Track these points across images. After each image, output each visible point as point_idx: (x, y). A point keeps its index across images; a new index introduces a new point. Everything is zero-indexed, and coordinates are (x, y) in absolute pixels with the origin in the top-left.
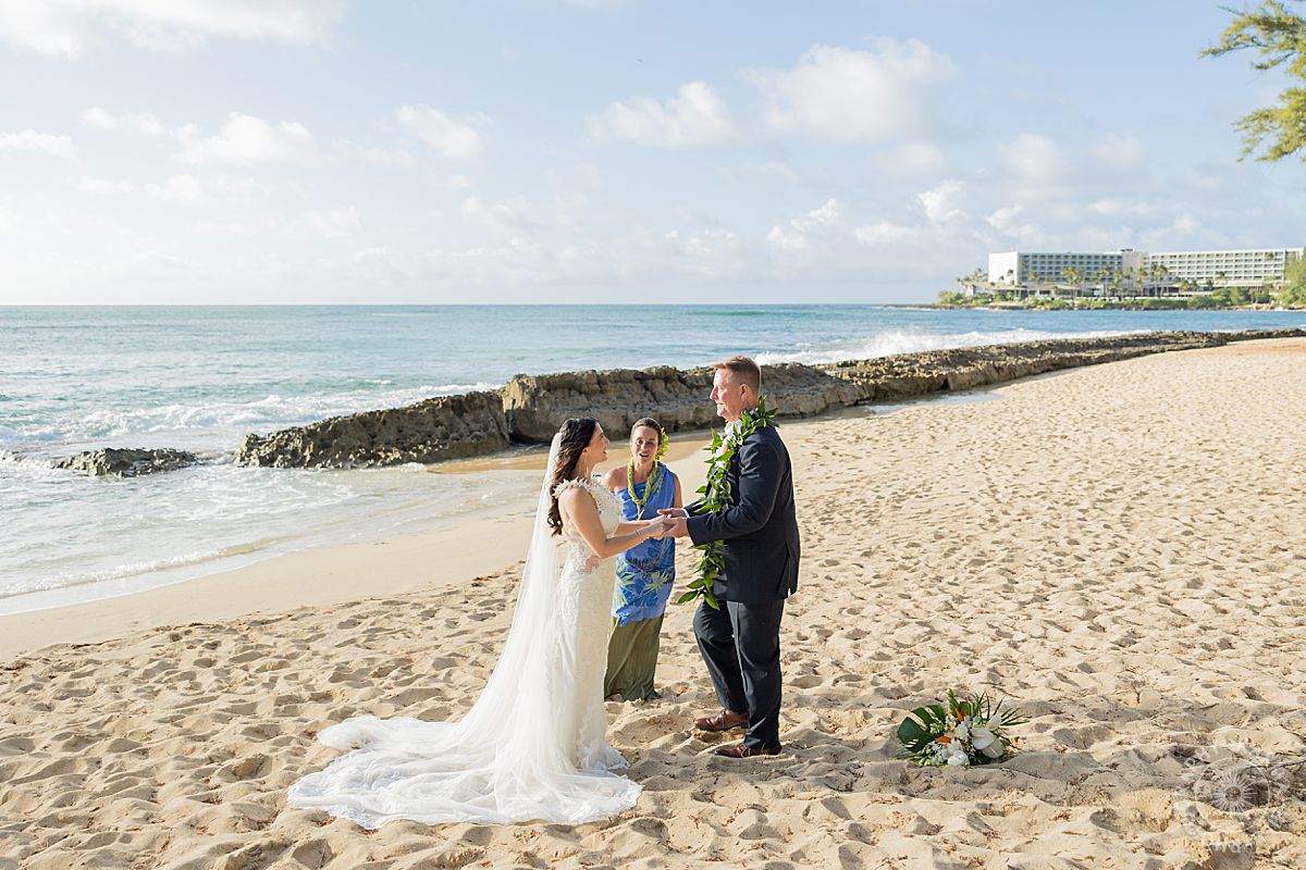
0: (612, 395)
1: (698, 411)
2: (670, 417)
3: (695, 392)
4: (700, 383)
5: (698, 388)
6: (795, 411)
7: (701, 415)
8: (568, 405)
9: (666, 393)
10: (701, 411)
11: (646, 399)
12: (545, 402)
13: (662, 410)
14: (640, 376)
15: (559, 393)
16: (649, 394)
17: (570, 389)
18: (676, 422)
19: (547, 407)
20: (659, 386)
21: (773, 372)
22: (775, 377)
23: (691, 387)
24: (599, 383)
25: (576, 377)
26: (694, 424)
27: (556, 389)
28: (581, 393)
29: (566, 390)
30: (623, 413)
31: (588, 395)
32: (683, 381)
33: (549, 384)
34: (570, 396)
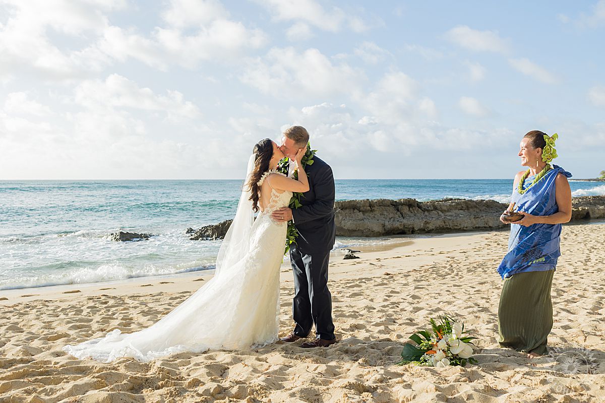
0: (377, 213)
1: (426, 223)
2: (409, 225)
3: (426, 213)
4: (430, 208)
5: (428, 211)
6: (486, 225)
7: (428, 225)
8: (352, 217)
9: (409, 213)
10: (428, 223)
11: (396, 216)
12: (339, 215)
13: (405, 221)
14: (395, 204)
15: (347, 211)
16: (399, 213)
17: (354, 209)
18: (413, 228)
19: (340, 218)
20: (405, 209)
21: (474, 204)
22: (476, 207)
23: (424, 211)
24: (370, 206)
25: (358, 203)
26: (424, 230)
27: (346, 208)
28: (360, 211)
29: (352, 210)
30: (382, 222)
31: (364, 212)
32: (420, 207)
33: (342, 206)
34: (354, 213)
